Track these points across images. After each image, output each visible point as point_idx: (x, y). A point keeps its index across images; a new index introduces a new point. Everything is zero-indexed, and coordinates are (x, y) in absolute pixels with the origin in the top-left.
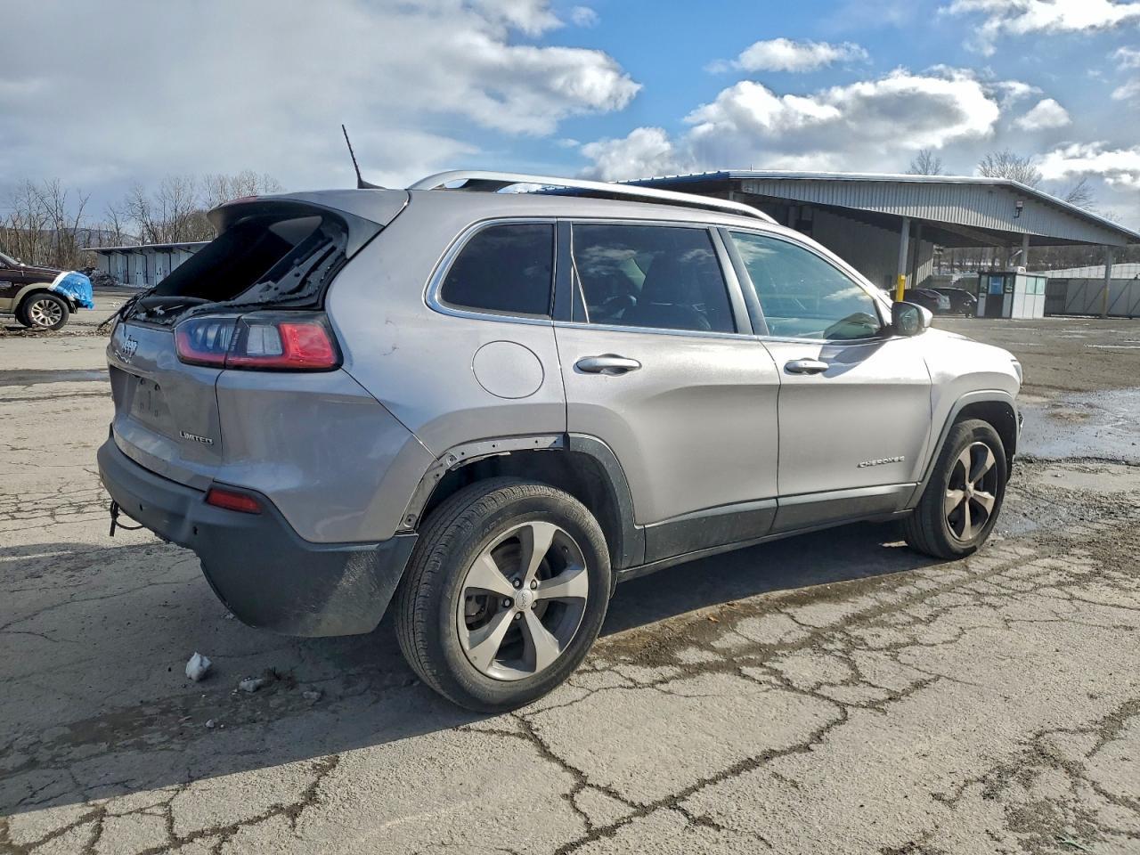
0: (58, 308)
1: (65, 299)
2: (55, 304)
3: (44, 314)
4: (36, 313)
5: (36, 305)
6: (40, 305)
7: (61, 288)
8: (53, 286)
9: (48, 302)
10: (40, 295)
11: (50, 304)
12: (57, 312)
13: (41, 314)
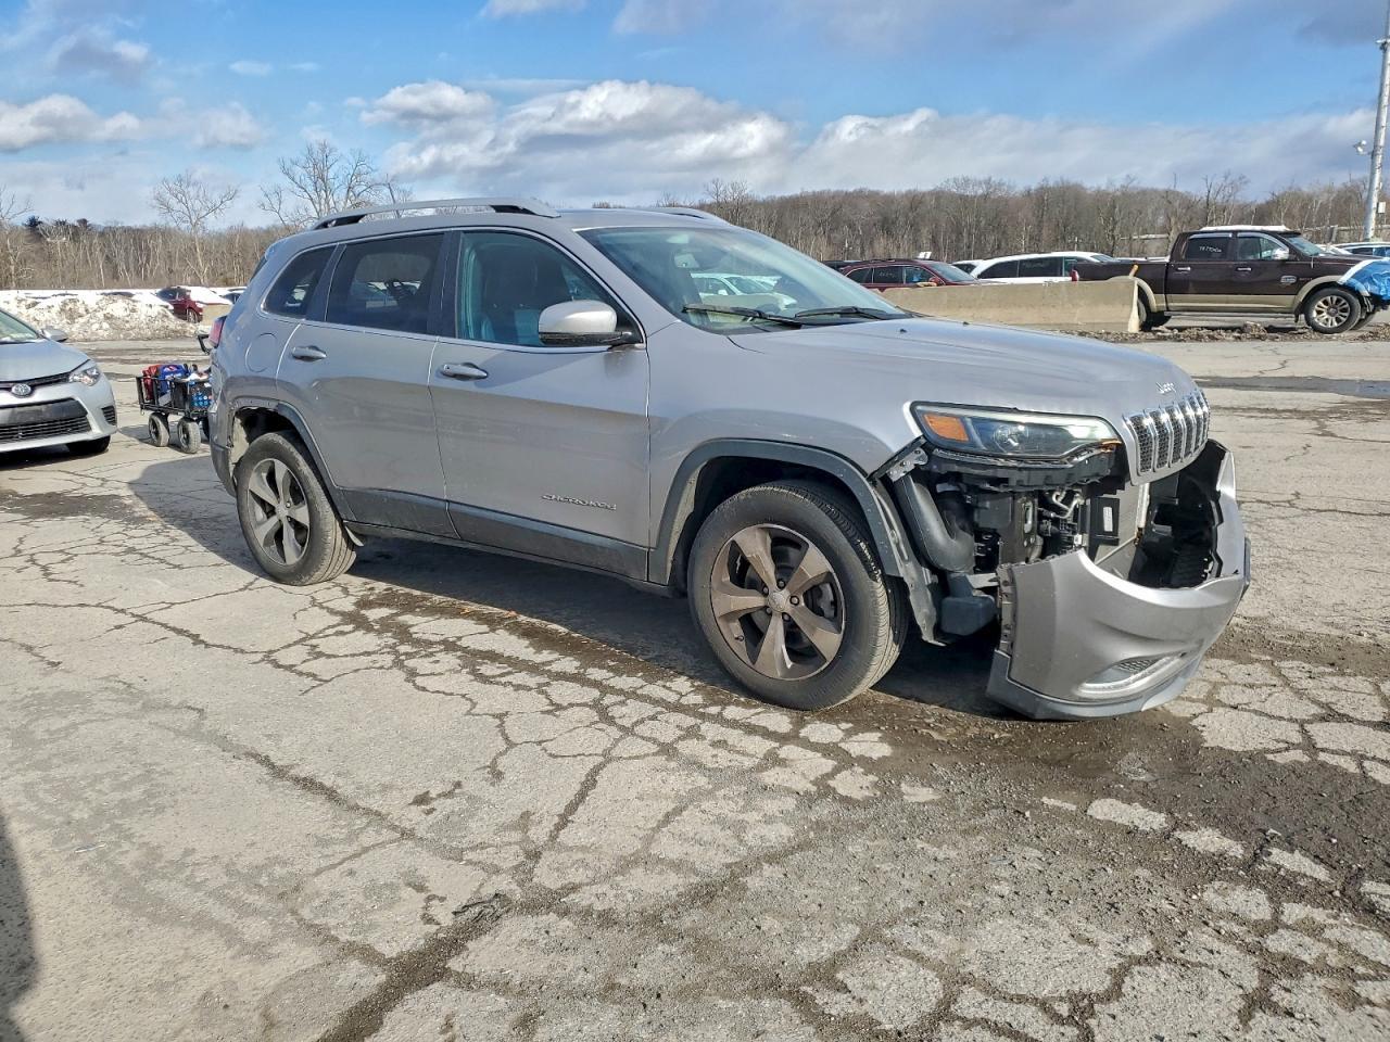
0: (1347, 305)
1: (1357, 294)
2: (1344, 301)
3: (1328, 313)
4: (1319, 313)
5: (1320, 303)
6: (1325, 302)
7: (1353, 281)
8: (1343, 279)
9: (1335, 298)
10: (1325, 290)
11: (1338, 301)
12: (1344, 310)
13: (1325, 314)
